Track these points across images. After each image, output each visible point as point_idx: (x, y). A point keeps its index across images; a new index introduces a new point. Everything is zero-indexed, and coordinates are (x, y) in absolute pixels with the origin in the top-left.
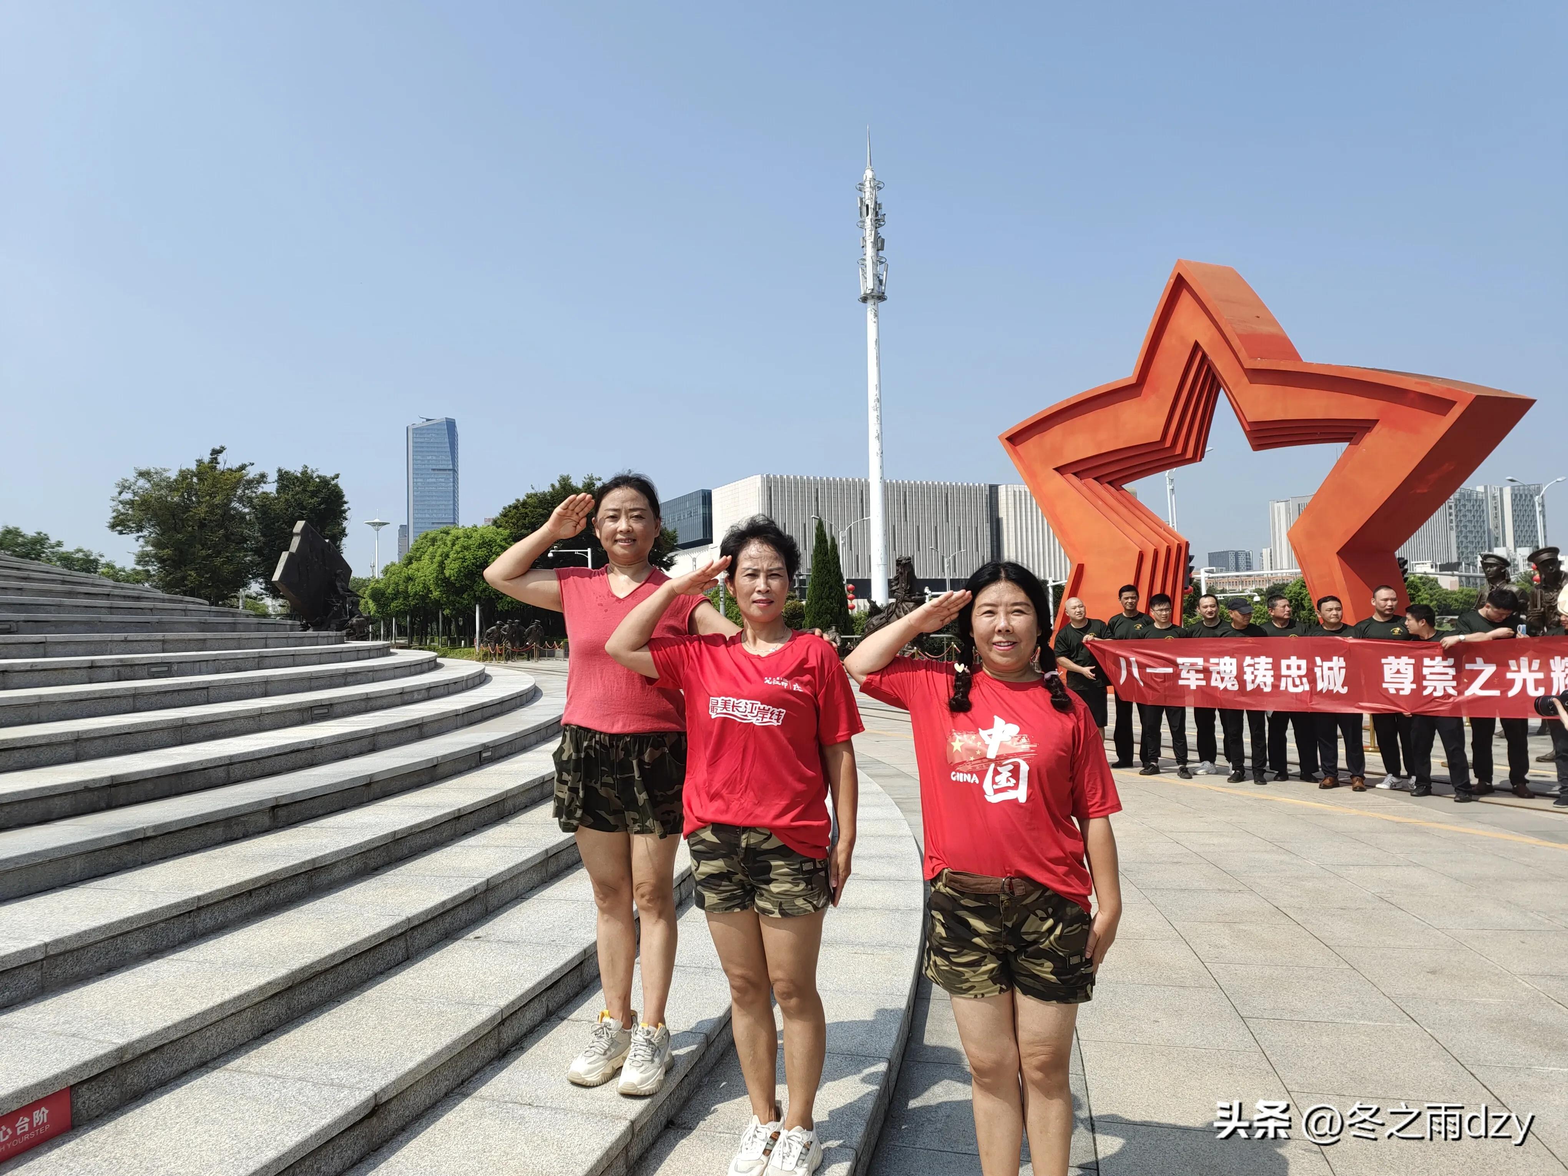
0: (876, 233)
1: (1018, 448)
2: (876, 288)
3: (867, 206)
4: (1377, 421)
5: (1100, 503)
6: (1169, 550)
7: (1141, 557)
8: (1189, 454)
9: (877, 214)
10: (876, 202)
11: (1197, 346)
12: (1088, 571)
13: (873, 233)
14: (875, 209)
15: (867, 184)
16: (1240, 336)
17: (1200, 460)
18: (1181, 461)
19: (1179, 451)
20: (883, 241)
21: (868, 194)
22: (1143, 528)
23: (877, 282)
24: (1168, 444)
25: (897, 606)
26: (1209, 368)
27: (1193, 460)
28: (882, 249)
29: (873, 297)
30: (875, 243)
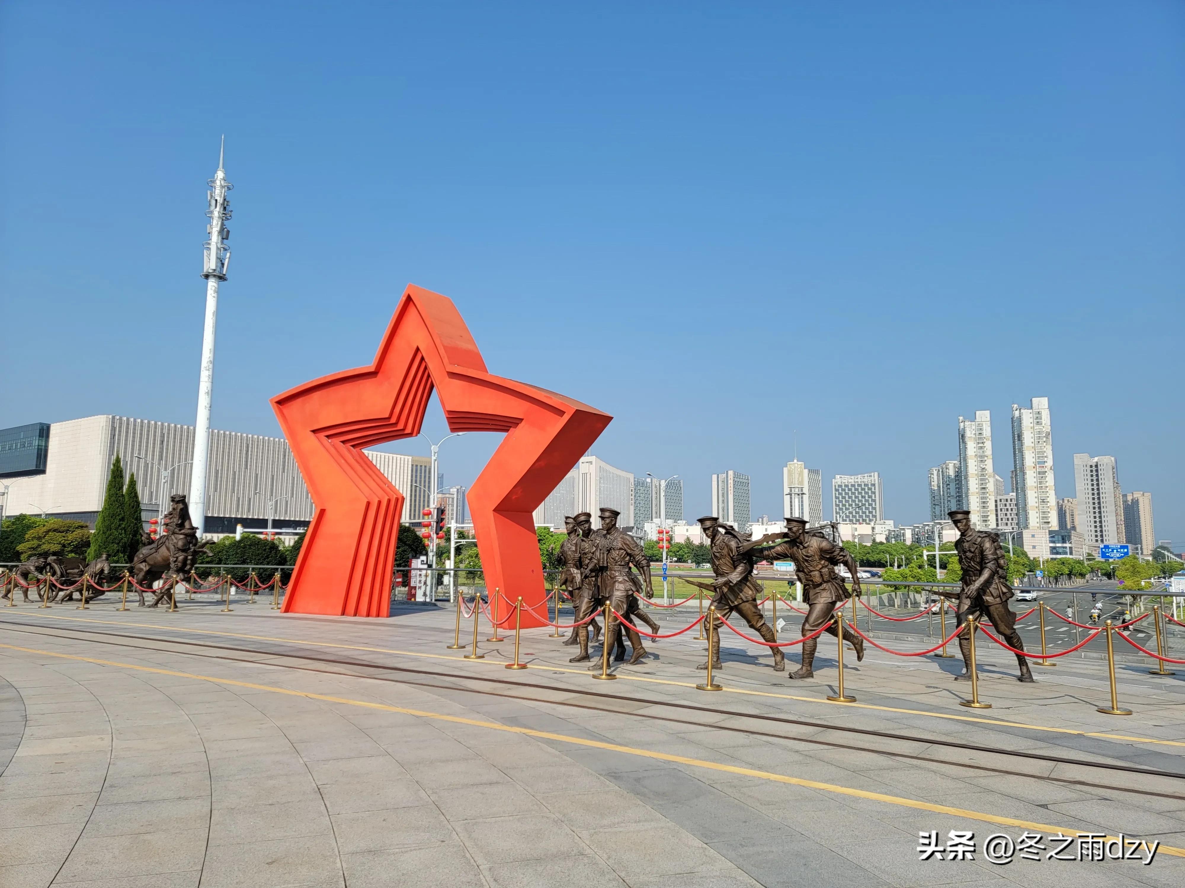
0: (223, 225)
1: (285, 411)
2: (218, 269)
3: (216, 200)
4: (522, 419)
5: (343, 461)
6: (389, 501)
7: (368, 504)
8: (408, 431)
9: (225, 208)
10: (225, 200)
11: (418, 349)
12: (328, 515)
13: (220, 223)
14: (223, 204)
15: (218, 182)
16: (445, 347)
17: (416, 435)
18: (401, 434)
19: (400, 426)
20: (228, 232)
21: (217, 191)
22: (372, 484)
23: (220, 265)
24: (393, 420)
25: (167, 539)
26: (426, 368)
27: (410, 435)
28: (227, 238)
29: (215, 276)
30: (221, 231)
